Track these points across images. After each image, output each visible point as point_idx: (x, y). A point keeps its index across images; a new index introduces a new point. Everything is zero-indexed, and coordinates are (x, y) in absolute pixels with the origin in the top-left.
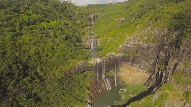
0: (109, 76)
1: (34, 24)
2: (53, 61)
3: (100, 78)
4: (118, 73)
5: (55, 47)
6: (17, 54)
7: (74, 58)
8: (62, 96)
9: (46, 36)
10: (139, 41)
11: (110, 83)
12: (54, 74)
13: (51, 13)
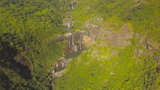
0: (77, 43)
1: (33, 13)
2: (45, 35)
3: (71, 44)
4: (82, 42)
5: (46, 27)
6: (27, 31)
7: (56, 33)
8: (50, 52)
9: (40, 21)
10: (92, 24)
11: (77, 47)
12: (45, 41)
13: (42, 4)
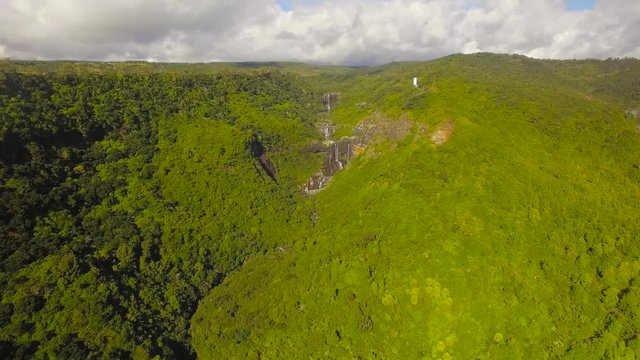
0: (342, 160)
3: (333, 160)
7: (310, 137)
10: (368, 123)
12: (294, 146)
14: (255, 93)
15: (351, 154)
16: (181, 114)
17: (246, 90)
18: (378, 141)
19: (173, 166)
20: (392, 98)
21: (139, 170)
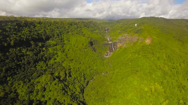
0: (114, 47)
3: (111, 47)
10: (122, 37)
14: (88, 27)
15: (117, 46)
16: (70, 33)
17: (86, 26)
18: (127, 42)
19: (70, 49)
20: (130, 30)
21: (61, 50)
